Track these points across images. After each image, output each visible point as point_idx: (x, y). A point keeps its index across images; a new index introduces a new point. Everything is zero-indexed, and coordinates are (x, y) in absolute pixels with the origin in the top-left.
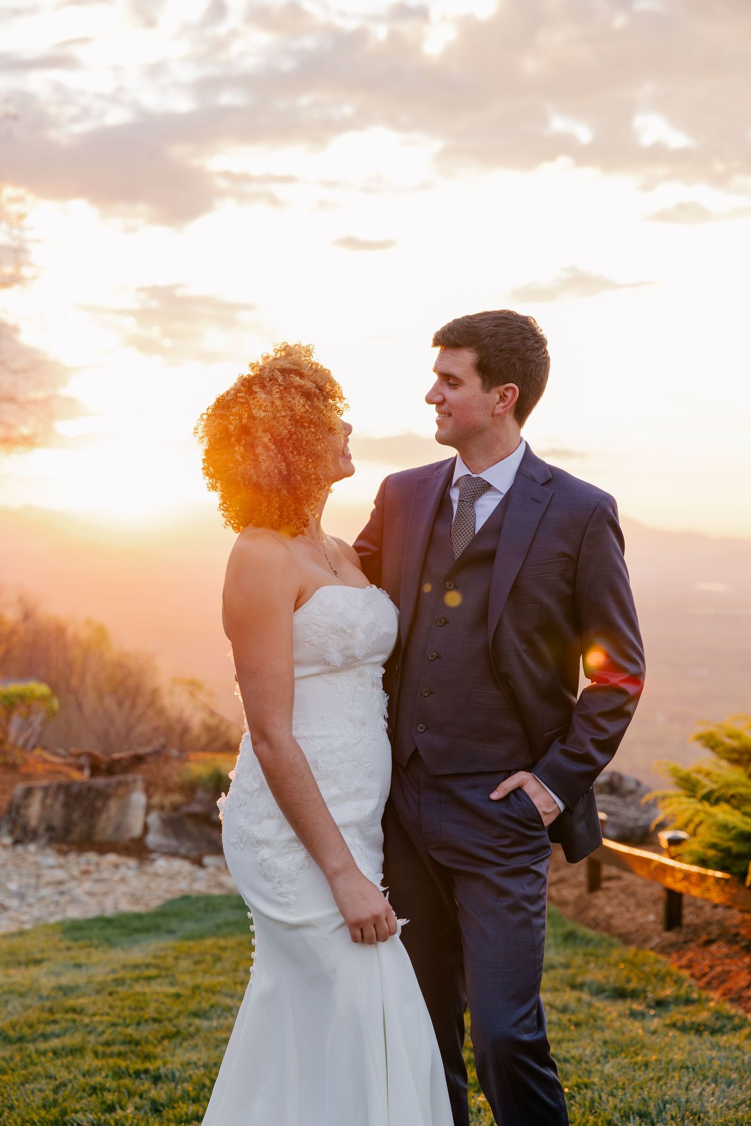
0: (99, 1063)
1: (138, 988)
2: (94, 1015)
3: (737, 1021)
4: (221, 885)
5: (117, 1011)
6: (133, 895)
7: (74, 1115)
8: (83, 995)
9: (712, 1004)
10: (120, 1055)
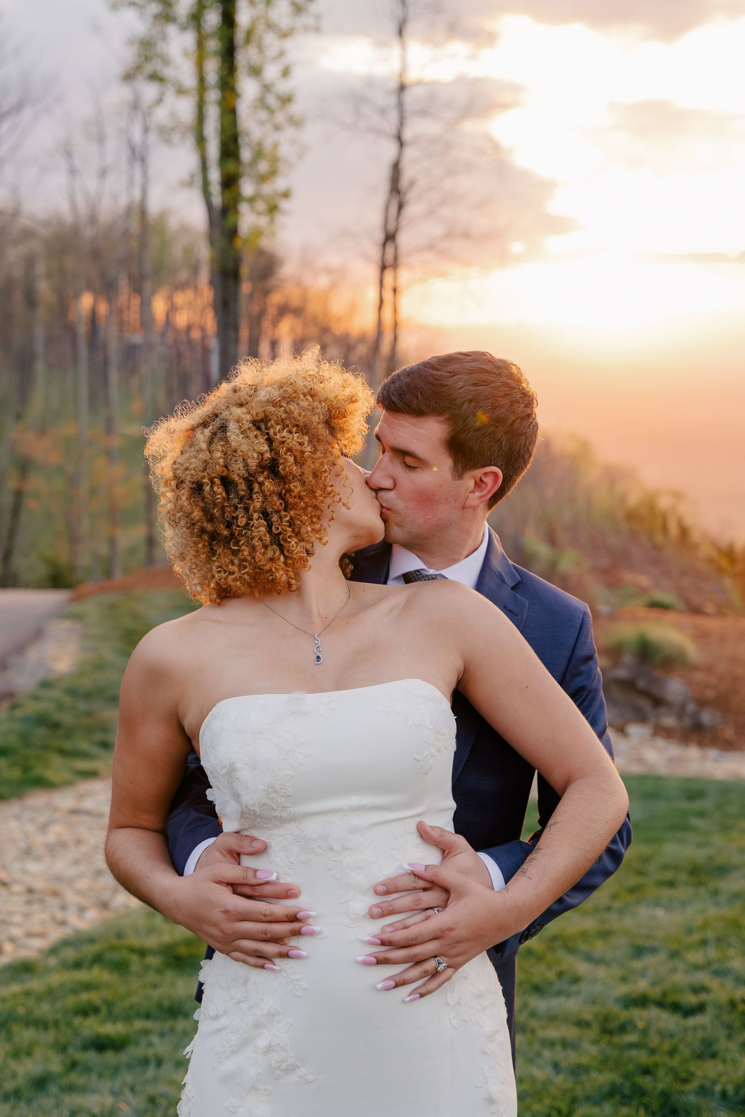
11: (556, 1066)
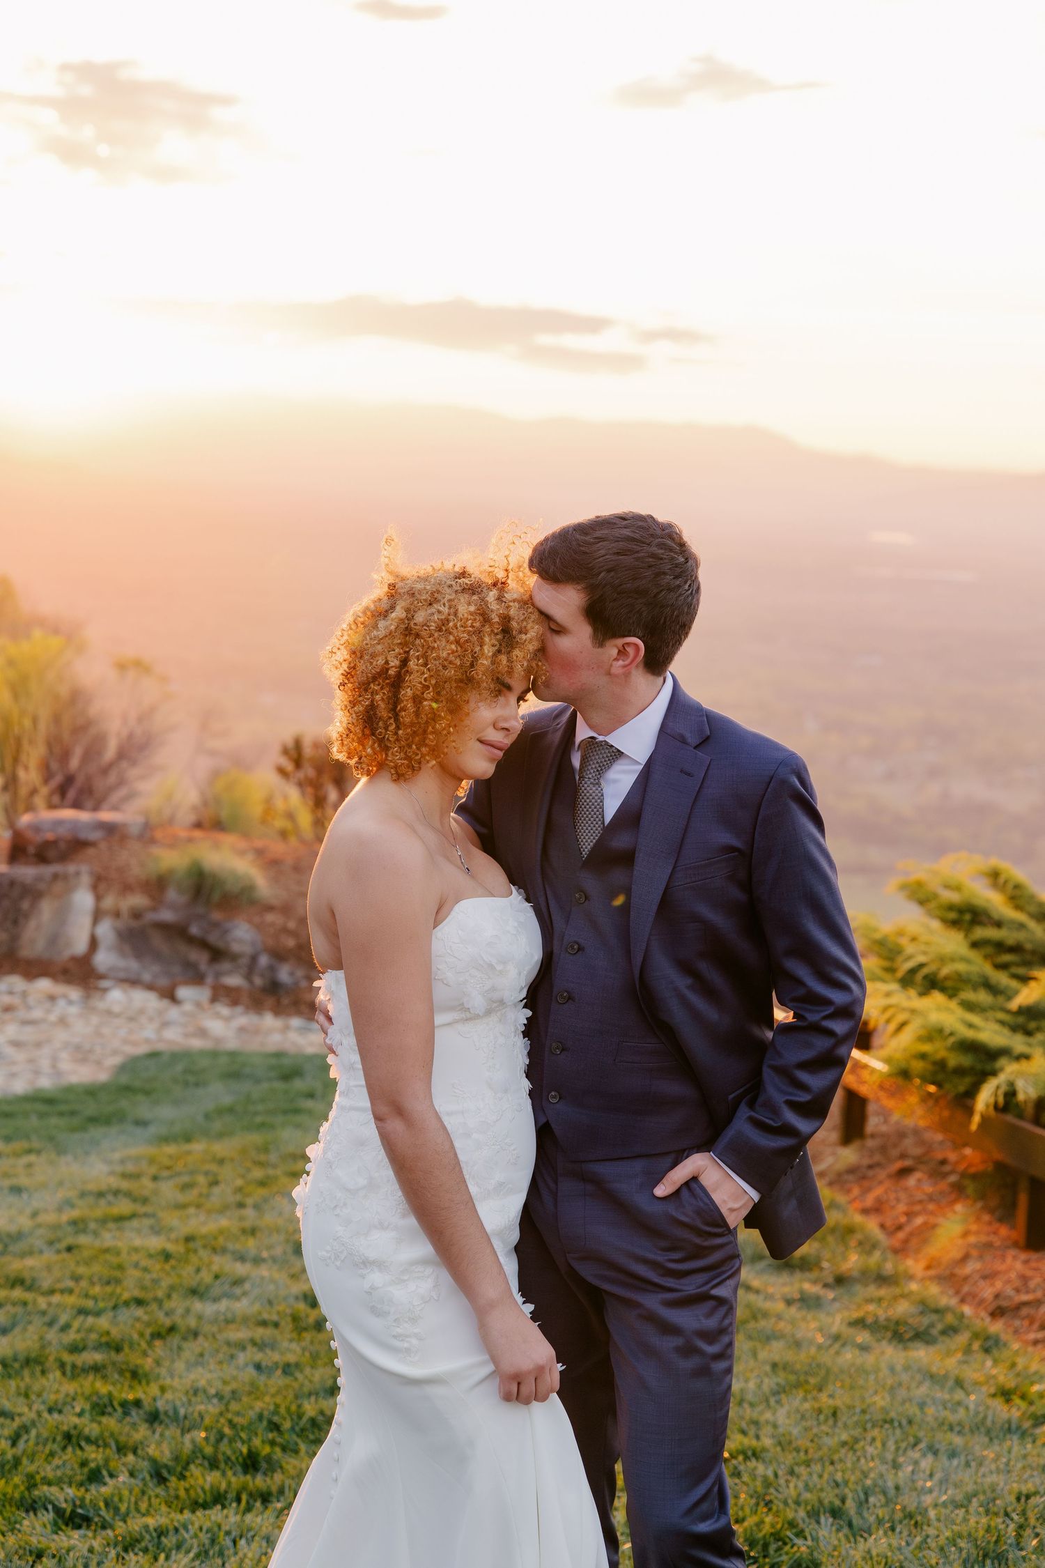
0: (70, 1388)
1: (108, 1238)
2: (52, 1292)
3: (950, 1318)
4: (202, 1033)
5: (84, 1284)
6: (78, 1048)
7: (45, 1488)
8: (30, 1253)
9: (914, 1286)
10: (96, 1369)
11: (258, 1367)
